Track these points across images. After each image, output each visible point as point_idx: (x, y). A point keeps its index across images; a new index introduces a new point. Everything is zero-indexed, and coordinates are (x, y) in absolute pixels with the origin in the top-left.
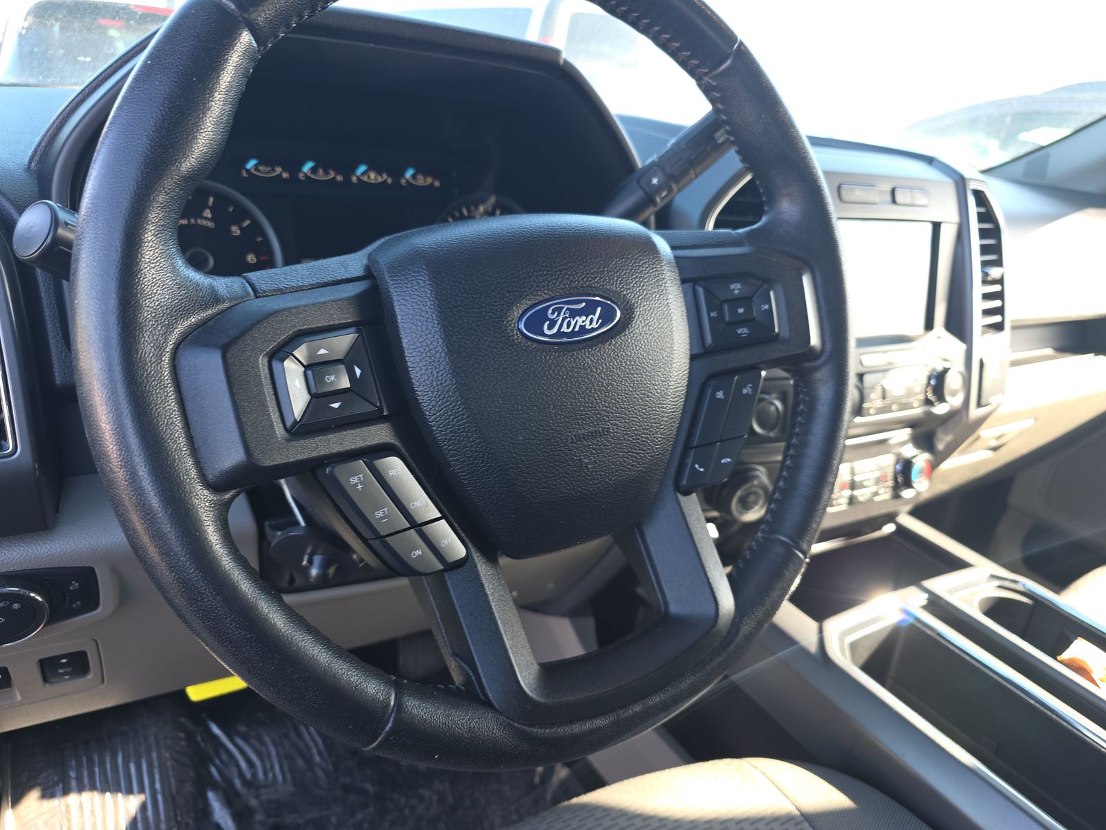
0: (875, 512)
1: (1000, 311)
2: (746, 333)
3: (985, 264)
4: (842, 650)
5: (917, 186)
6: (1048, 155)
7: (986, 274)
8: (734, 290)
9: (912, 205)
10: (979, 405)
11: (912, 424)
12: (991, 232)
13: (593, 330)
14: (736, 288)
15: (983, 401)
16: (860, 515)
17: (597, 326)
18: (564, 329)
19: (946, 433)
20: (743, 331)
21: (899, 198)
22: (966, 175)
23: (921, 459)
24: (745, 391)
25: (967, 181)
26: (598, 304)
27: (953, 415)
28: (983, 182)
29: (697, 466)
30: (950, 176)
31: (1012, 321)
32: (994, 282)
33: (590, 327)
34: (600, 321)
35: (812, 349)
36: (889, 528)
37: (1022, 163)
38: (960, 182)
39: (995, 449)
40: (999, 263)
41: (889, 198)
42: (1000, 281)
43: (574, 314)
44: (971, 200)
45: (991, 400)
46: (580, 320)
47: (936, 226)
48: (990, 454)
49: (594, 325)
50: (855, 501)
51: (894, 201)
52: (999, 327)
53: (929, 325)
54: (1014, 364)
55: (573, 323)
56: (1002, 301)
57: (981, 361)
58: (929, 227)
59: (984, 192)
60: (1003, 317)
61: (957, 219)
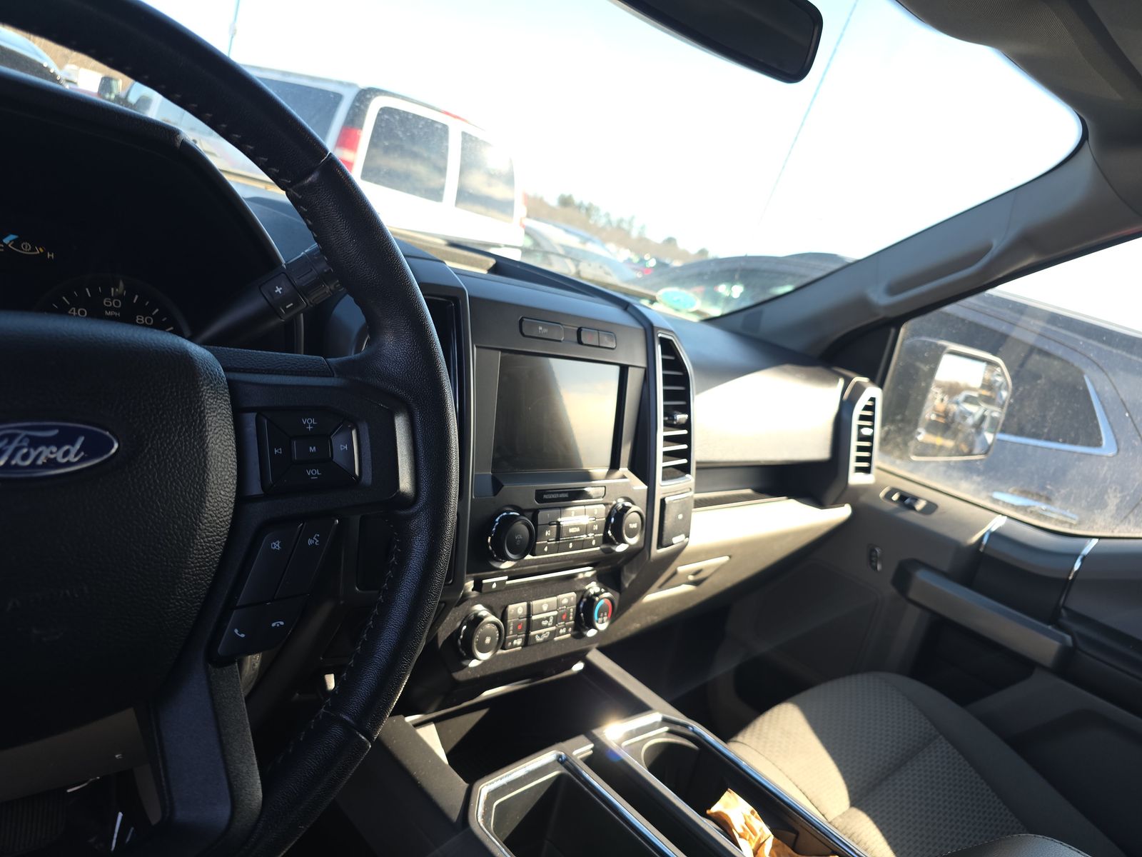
0: (555, 653)
1: (686, 454)
2: (317, 475)
3: (668, 408)
4: (486, 815)
5: (607, 328)
6: (762, 312)
7: (669, 418)
8: (307, 425)
9: (599, 347)
10: (660, 545)
11: (594, 562)
12: (679, 379)
13: (69, 464)
14: (309, 423)
15: (665, 540)
16: (537, 656)
17: (76, 459)
18: (17, 461)
19: (632, 572)
20: (314, 473)
21: (584, 340)
22: (656, 324)
23: (605, 597)
24: (310, 542)
25: (655, 330)
26: (79, 432)
27: (633, 554)
28: (672, 331)
29: (236, 631)
30: (641, 324)
31: (697, 463)
32: (681, 427)
33: (65, 460)
34: (82, 454)
35: (403, 496)
36: (579, 667)
37: (740, 317)
38: (649, 330)
39: (696, 583)
40: (685, 409)
41: (575, 338)
42: (687, 425)
43: (35, 443)
44: (659, 349)
45: (675, 540)
46: (46, 453)
47: (624, 369)
48: (690, 588)
49: (71, 458)
50: (531, 642)
51: (580, 342)
52: (685, 469)
53: (615, 465)
54: (700, 503)
55: (33, 454)
56: (689, 443)
57: (663, 501)
58: (616, 369)
59: (671, 340)
60: (689, 458)
61: (643, 364)
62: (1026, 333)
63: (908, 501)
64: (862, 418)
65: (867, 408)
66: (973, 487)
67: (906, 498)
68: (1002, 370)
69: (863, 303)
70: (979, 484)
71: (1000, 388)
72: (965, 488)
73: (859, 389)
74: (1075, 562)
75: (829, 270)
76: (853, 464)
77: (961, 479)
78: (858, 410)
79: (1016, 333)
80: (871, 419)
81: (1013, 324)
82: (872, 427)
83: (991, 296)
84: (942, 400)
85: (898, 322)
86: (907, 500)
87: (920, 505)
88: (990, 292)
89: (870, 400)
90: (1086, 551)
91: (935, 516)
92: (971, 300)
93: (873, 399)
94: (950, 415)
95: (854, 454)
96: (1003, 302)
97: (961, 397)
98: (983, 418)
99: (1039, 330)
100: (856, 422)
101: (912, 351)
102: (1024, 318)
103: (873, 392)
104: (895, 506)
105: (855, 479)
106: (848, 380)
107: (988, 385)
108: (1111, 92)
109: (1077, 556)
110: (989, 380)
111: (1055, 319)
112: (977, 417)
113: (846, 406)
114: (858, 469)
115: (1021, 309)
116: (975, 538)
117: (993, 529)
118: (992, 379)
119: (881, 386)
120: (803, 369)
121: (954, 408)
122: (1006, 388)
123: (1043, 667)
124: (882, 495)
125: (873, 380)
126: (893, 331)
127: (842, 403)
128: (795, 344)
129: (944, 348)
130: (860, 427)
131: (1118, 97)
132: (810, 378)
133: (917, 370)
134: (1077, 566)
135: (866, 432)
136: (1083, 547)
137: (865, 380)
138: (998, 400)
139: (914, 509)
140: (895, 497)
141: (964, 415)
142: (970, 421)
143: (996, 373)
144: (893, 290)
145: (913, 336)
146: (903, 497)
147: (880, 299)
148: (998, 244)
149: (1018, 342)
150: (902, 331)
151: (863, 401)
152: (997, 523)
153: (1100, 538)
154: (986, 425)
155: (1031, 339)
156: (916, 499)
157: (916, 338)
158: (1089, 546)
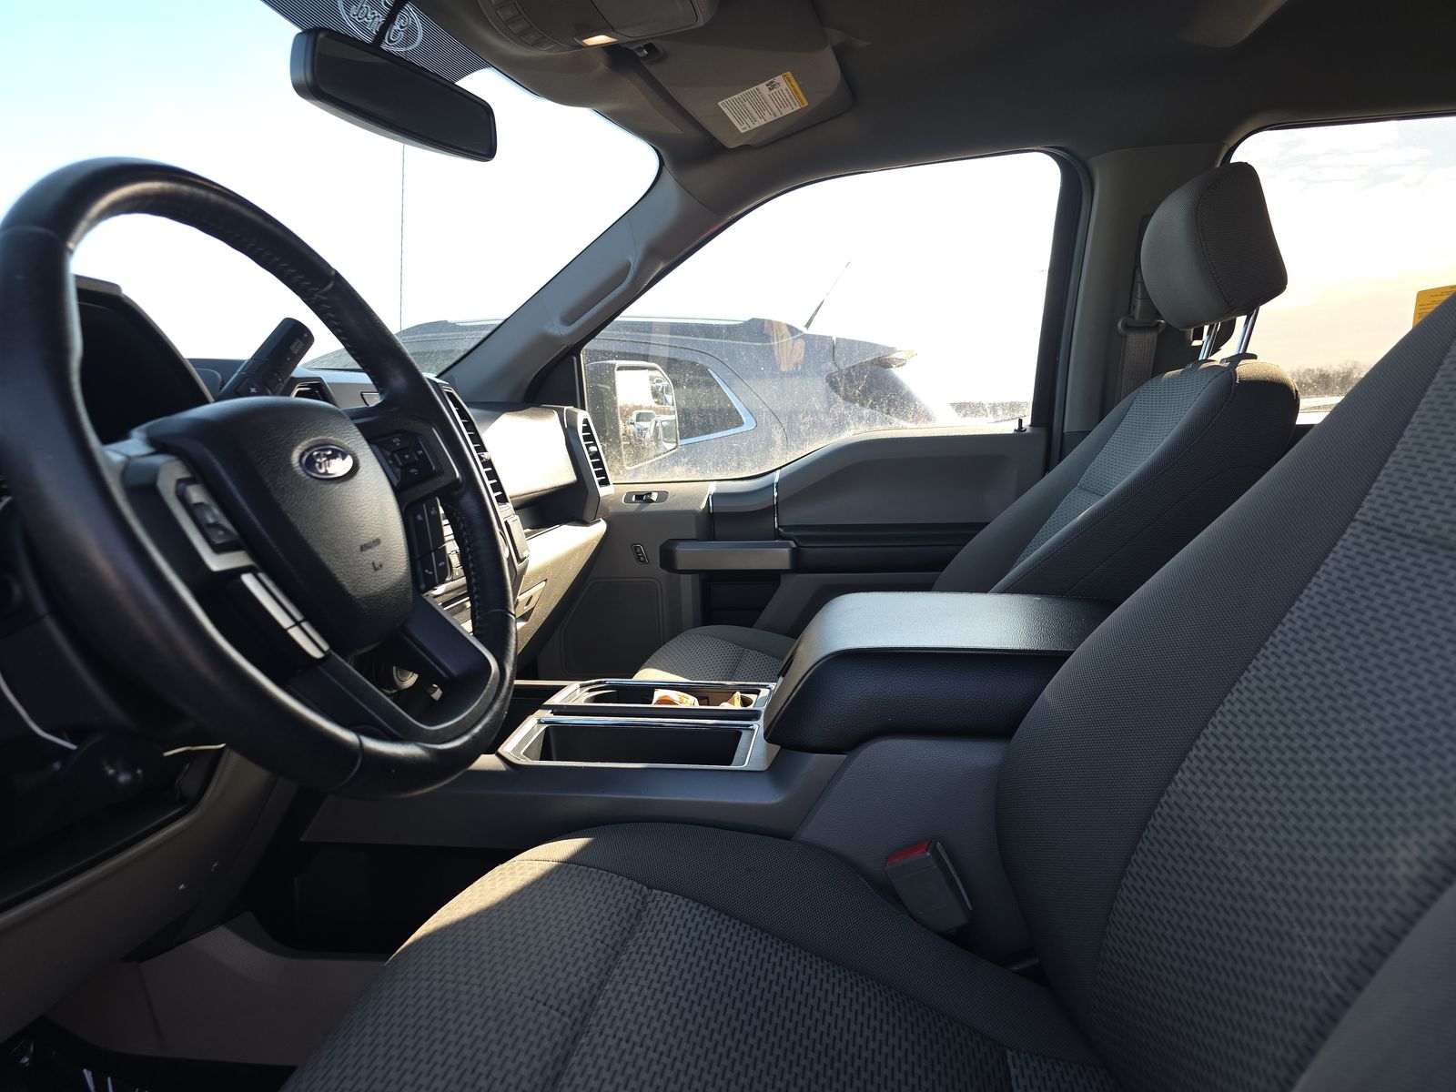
1: (501, 487)
2: (416, 472)
3: (476, 449)
7: (481, 456)
8: (396, 443)
10: (518, 560)
14: (397, 441)
20: (414, 471)
24: (432, 513)
29: (427, 571)
31: (509, 494)
32: (487, 464)
35: (459, 480)
40: (484, 450)
42: (491, 462)
44: (449, 401)
52: (506, 499)
56: (497, 479)
57: (506, 523)
59: (453, 394)
60: (504, 489)
64: (586, 439)
65: (585, 430)
67: (641, 496)
68: (661, 374)
69: (546, 339)
71: (665, 391)
72: (679, 472)
73: (572, 417)
74: (773, 490)
76: (596, 479)
78: (580, 433)
80: (591, 438)
82: (595, 444)
85: (575, 350)
86: (643, 498)
87: (654, 497)
89: (583, 422)
90: (776, 480)
91: (668, 501)
93: (585, 421)
95: (593, 470)
100: (583, 443)
103: (582, 415)
104: (637, 505)
105: (603, 491)
106: (560, 412)
108: (673, 128)
109: (770, 487)
113: (569, 432)
114: (602, 483)
116: (703, 505)
117: (712, 494)
119: (583, 408)
122: (670, 392)
123: (785, 571)
124: (623, 501)
125: (576, 406)
126: (575, 359)
127: (565, 430)
129: (613, 366)
130: (587, 446)
131: (680, 131)
132: (532, 416)
133: (603, 389)
134: (775, 493)
135: (593, 449)
136: (773, 479)
137: (571, 408)
139: (652, 501)
140: (633, 499)
143: (659, 379)
144: (568, 319)
145: (590, 360)
146: (639, 497)
147: (560, 330)
148: (634, 260)
150: (583, 355)
151: (580, 426)
152: (712, 488)
153: (780, 468)
156: (650, 494)
157: (593, 362)
158: (777, 476)
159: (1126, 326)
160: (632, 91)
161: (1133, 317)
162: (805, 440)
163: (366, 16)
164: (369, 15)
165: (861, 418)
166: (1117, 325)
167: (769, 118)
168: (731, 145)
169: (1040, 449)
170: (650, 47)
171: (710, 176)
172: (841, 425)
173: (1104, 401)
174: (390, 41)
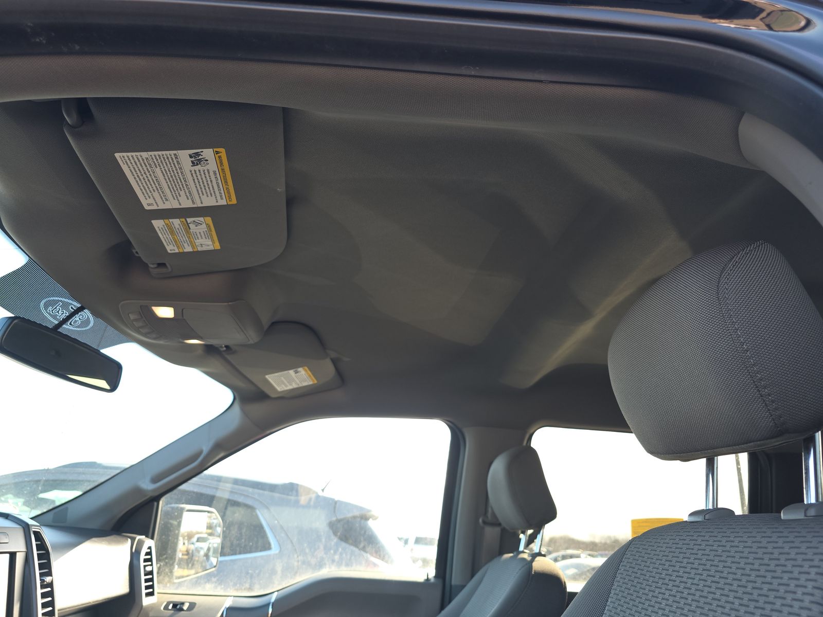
1: (52, 603)
3: (41, 575)
5: (3, 531)
6: (67, 508)
7: (42, 581)
12: (45, 556)
25: (30, 527)
28: (38, 526)
30: (20, 525)
31: (59, 610)
32: (48, 586)
38: (26, 527)
40: (50, 574)
42: (51, 585)
44: (33, 538)
47: (13, 556)
56: (53, 596)
58: (8, 555)
59: (39, 532)
60: (53, 606)
61: (24, 549)
62: (223, 493)
63: (178, 607)
64: (145, 560)
65: (147, 554)
66: (213, 585)
67: (177, 605)
68: (216, 515)
69: (138, 491)
70: (216, 582)
71: (216, 526)
72: (209, 588)
73: (141, 543)
74: (268, 608)
75: (112, 475)
76: (144, 591)
77: (206, 583)
78: (143, 557)
79: (219, 494)
80: (150, 560)
81: (217, 489)
82: (152, 565)
83: (205, 475)
84: (184, 544)
85: (157, 499)
87: (185, 607)
88: (206, 472)
89: (148, 549)
90: (273, 600)
91: (195, 610)
92: (194, 480)
93: (150, 548)
94: (191, 552)
95: (144, 584)
96: (213, 478)
97: (194, 539)
98: (209, 549)
99: (229, 489)
100: (142, 564)
101: (167, 514)
102: (221, 484)
103: (149, 543)
104: (172, 612)
105: (146, 601)
106: (133, 539)
107: (210, 527)
109: (268, 605)
110: (210, 523)
111: (236, 482)
112: (205, 550)
113: (135, 555)
114: (148, 595)
115: (219, 479)
116: (219, 615)
117: (227, 607)
118: (211, 522)
119: (152, 538)
120: (104, 538)
121: (192, 547)
122: (219, 526)
124: (162, 608)
125: (147, 536)
126: (156, 504)
127: (132, 554)
128: (94, 525)
129: (182, 510)
130: (145, 566)
132: (110, 542)
133: (171, 524)
134: (270, 611)
135: (149, 569)
136: (271, 598)
137: (143, 537)
138: (216, 534)
139: (182, 610)
140: (170, 607)
141: (198, 550)
142: (202, 553)
143: (212, 518)
144: (155, 480)
145: (167, 504)
146: (175, 606)
147: (148, 486)
148: (206, 449)
149: (221, 498)
150: (161, 502)
151: (144, 550)
152: (228, 602)
153: (277, 591)
154: (211, 553)
155: (226, 496)
156: (183, 604)
157: (169, 506)
158: (273, 598)
159: (484, 522)
160: (217, 364)
161: (487, 517)
162: (296, 573)
163: (58, 312)
164: (60, 312)
165: (333, 561)
166: (479, 520)
167: (294, 386)
168: (273, 395)
169: (437, 594)
170: (226, 346)
171: (259, 410)
172: (320, 565)
173: (474, 568)
174: (70, 324)
